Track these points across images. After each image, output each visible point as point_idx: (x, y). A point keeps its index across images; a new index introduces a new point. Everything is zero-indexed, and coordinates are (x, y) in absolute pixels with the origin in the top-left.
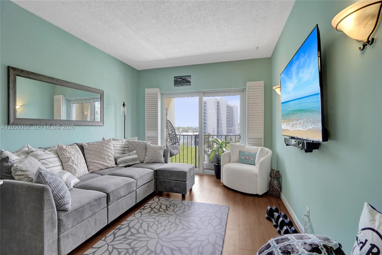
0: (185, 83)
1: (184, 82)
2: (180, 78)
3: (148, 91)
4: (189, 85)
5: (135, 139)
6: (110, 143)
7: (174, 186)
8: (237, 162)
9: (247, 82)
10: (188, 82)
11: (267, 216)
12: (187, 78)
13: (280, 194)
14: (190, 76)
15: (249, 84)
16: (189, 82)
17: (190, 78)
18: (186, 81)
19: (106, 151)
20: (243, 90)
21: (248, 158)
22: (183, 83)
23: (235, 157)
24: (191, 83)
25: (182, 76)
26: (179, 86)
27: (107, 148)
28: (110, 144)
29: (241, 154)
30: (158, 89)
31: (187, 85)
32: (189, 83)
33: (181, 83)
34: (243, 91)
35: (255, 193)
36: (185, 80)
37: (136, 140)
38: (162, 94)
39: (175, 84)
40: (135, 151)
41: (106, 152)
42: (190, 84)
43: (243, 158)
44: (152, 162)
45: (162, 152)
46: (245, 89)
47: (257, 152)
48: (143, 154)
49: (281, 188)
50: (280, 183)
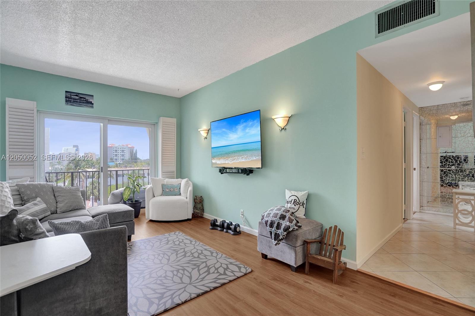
0: (85, 104)
1: (83, 102)
2: (77, 96)
3: (11, 102)
4: (91, 107)
5: (27, 181)
6: (5, 188)
8: (161, 195)
9: (161, 117)
10: (89, 103)
11: (211, 227)
12: (87, 98)
13: (203, 214)
14: (92, 96)
15: (162, 119)
16: (91, 103)
17: (93, 99)
18: (85, 101)
19: (6, 203)
20: (154, 123)
21: (173, 190)
22: (81, 102)
24: (94, 105)
25: (79, 93)
26: (74, 105)
27: (6, 197)
29: (164, 187)
30: (35, 103)
31: (87, 106)
33: (77, 102)
34: (155, 125)
36: (84, 99)
37: (28, 183)
38: (38, 111)
39: (67, 101)
40: (39, 199)
41: (8, 204)
42: (93, 107)
43: (167, 190)
44: (71, 210)
45: (81, 194)
46: (157, 123)
47: (180, 184)
48: (52, 200)
49: (203, 210)
50: (202, 205)
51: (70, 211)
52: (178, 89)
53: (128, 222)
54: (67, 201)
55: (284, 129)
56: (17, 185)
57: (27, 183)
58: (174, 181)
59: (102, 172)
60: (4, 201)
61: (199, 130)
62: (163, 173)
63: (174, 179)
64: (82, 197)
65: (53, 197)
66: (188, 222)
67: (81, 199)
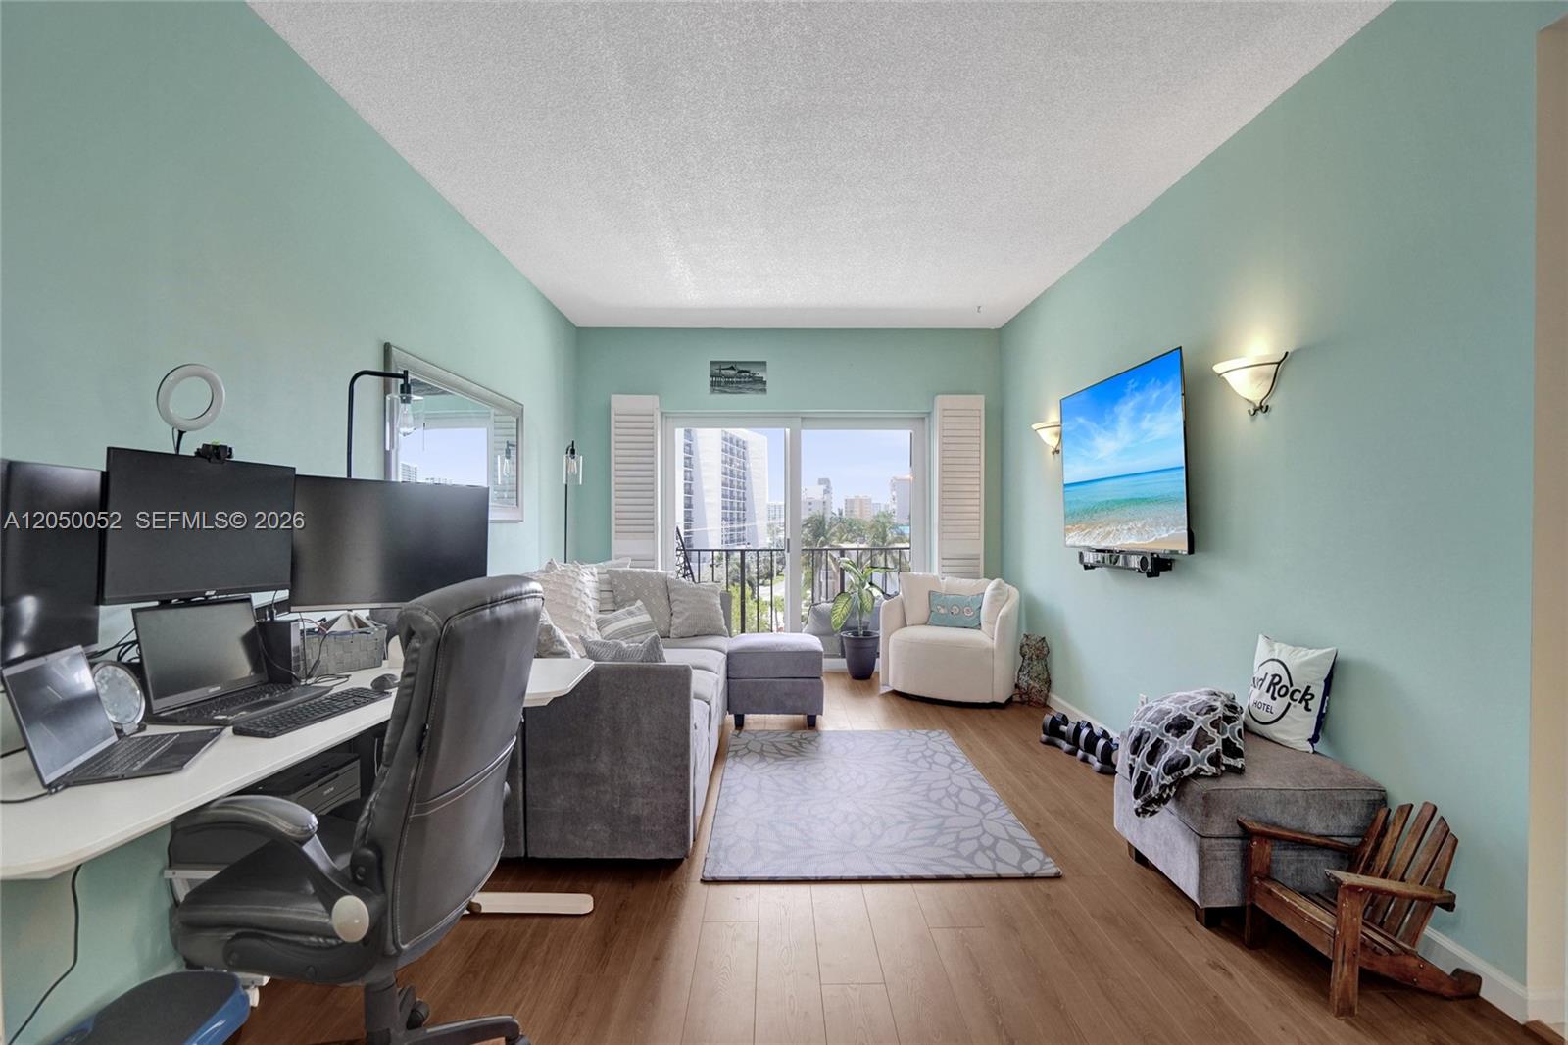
0: (748, 386)
1: (745, 383)
2: (732, 368)
3: (620, 403)
4: (761, 390)
5: (625, 564)
7: (786, 694)
8: (925, 624)
9: (939, 396)
10: (758, 384)
11: (1044, 737)
12: (753, 370)
13: (1046, 697)
14: (764, 364)
15: (942, 401)
16: (761, 381)
17: (765, 370)
18: (749, 377)
20: (923, 416)
21: (958, 610)
22: (740, 383)
23: (918, 609)
24: (768, 387)
25: (736, 362)
26: (726, 392)
28: (581, 578)
29: (935, 602)
30: (656, 398)
31: (754, 390)
32: (761, 387)
33: (732, 383)
34: (924, 418)
35: (987, 699)
36: (747, 374)
37: (627, 568)
38: (662, 414)
39: (713, 384)
40: (639, 603)
42: (765, 390)
43: (942, 611)
44: (696, 633)
45: (719, 601)
46: (929, 413)
47: (983, 594)
48: (663, 609)
49: (1048, 682)
50: (1046, 668)
51: (695, 636)
52: (979, 307)
53: (807, 680)
54: (687, 614)
55: (1261, 407)
56: (608, 572)
57: (625, 569)
58: (966, 586)
59: (788, 551)
60: (577, 599)
61: (1034, 427)
62: (943, 559)
63: (978, 578)
64: (720, 607)
65: (665, 602)
66: (993, 711)
67: (717, 611)
